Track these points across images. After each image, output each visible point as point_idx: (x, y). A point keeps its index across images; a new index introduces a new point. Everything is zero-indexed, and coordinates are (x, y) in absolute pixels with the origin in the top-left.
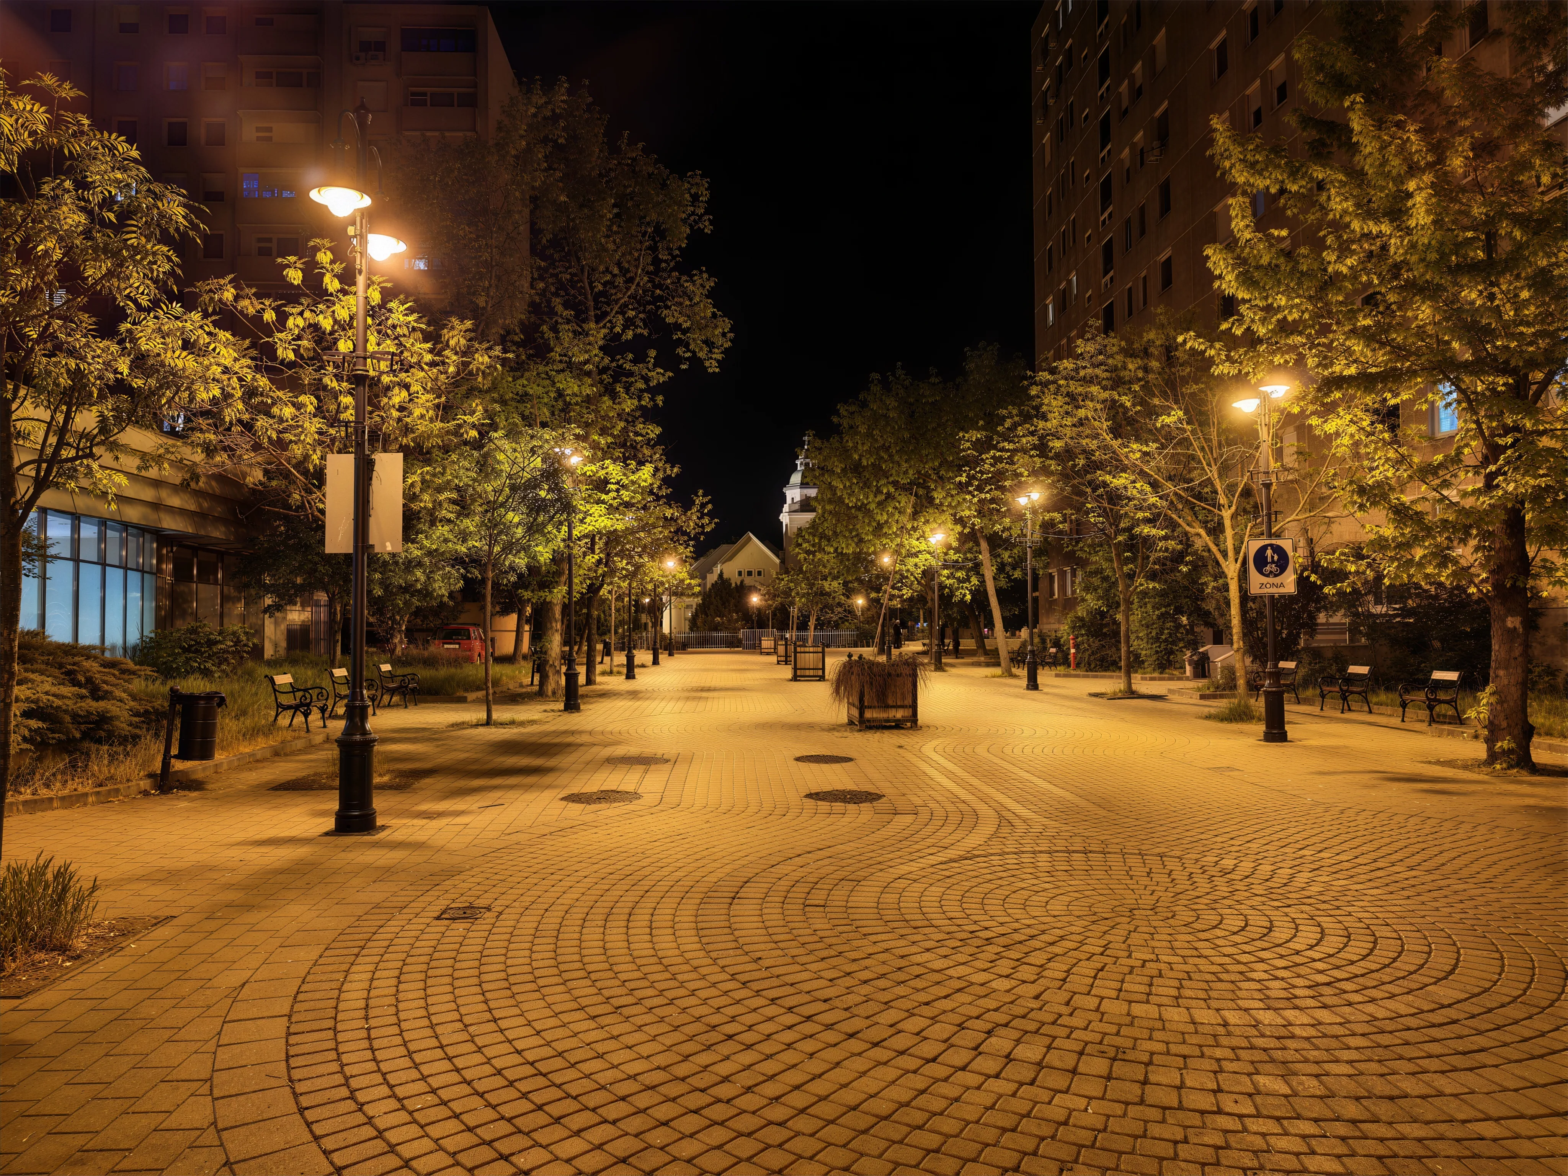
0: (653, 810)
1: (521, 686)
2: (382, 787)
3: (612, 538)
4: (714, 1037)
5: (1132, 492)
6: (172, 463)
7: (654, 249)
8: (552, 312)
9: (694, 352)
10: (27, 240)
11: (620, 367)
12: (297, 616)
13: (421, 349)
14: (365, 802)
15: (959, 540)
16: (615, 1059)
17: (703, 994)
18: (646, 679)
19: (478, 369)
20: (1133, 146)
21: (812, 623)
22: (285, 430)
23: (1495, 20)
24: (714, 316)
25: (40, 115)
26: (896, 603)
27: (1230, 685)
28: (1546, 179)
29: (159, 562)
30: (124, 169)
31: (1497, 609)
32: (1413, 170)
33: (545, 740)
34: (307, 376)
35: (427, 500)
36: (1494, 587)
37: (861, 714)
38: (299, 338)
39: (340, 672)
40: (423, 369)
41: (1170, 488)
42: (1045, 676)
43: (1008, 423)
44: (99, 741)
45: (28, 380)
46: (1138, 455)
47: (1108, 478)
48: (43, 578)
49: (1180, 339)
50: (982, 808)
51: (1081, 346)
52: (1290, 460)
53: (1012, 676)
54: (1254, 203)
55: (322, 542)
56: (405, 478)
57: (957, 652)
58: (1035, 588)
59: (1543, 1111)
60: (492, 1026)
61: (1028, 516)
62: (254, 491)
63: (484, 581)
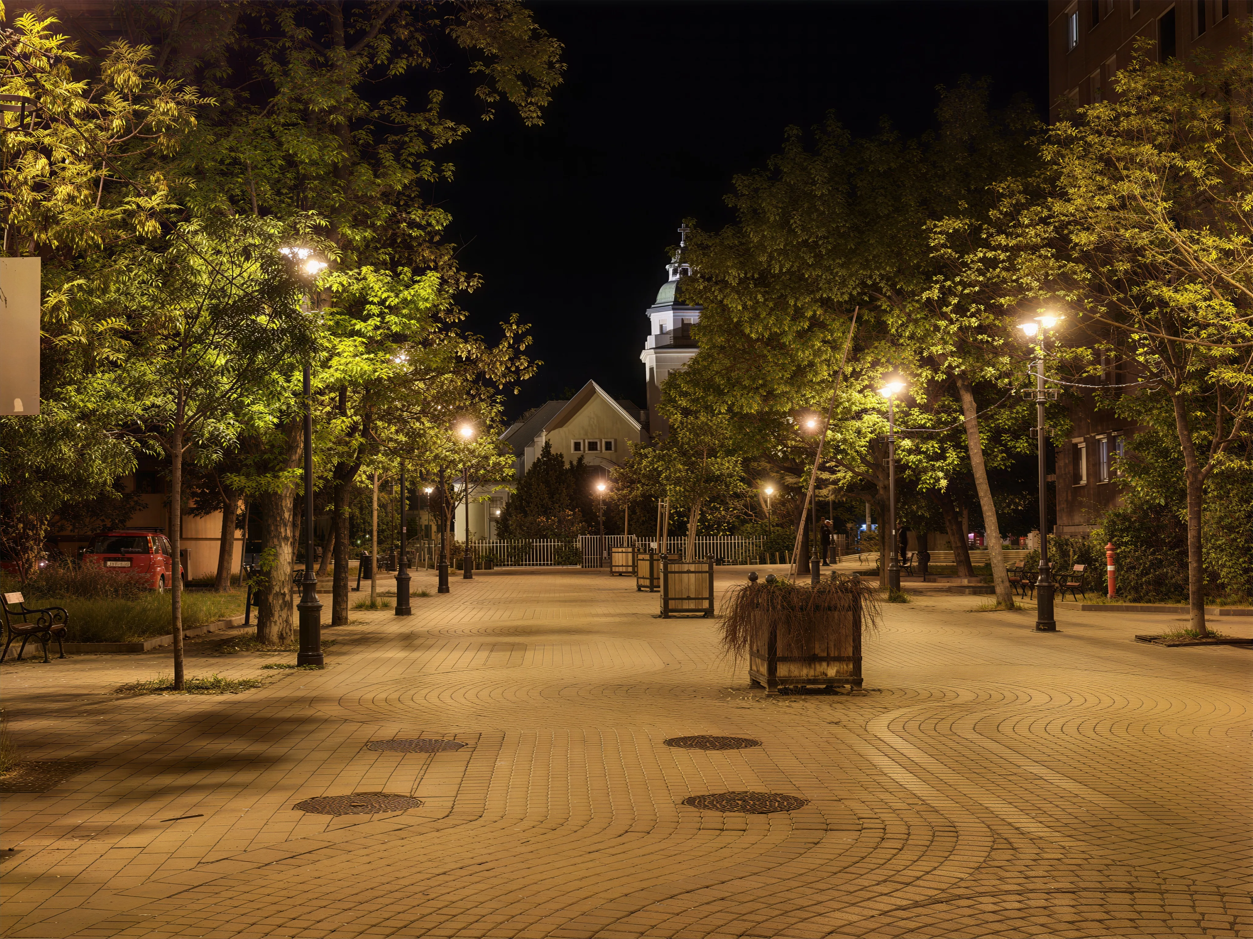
0: (439, 824)
1: (230, 626)
3: (373, 391)
5: (1203, 313)
8: (277, 32)
9: (503, 95)
11: (385, 118)
13: (66, 93)
15: (927, 392)
18: (428, 615)
19: (159, 122)
21: (693, 526)
24: (535, 36)
26: (828, 494)
33: (267, 713)
35: (79, 331)
37: (772, 670)
40: (72, 124)
42: (1066, 610)
43: (1005, 206)
46: (1214, 255)
47: (1167, 292)
51: (1123, 81)
53: (1011, 607)
56: (44, 295)
57: (926, 572)
58: (1050, 468)
61: (1040, 352)
63: (169, 460)
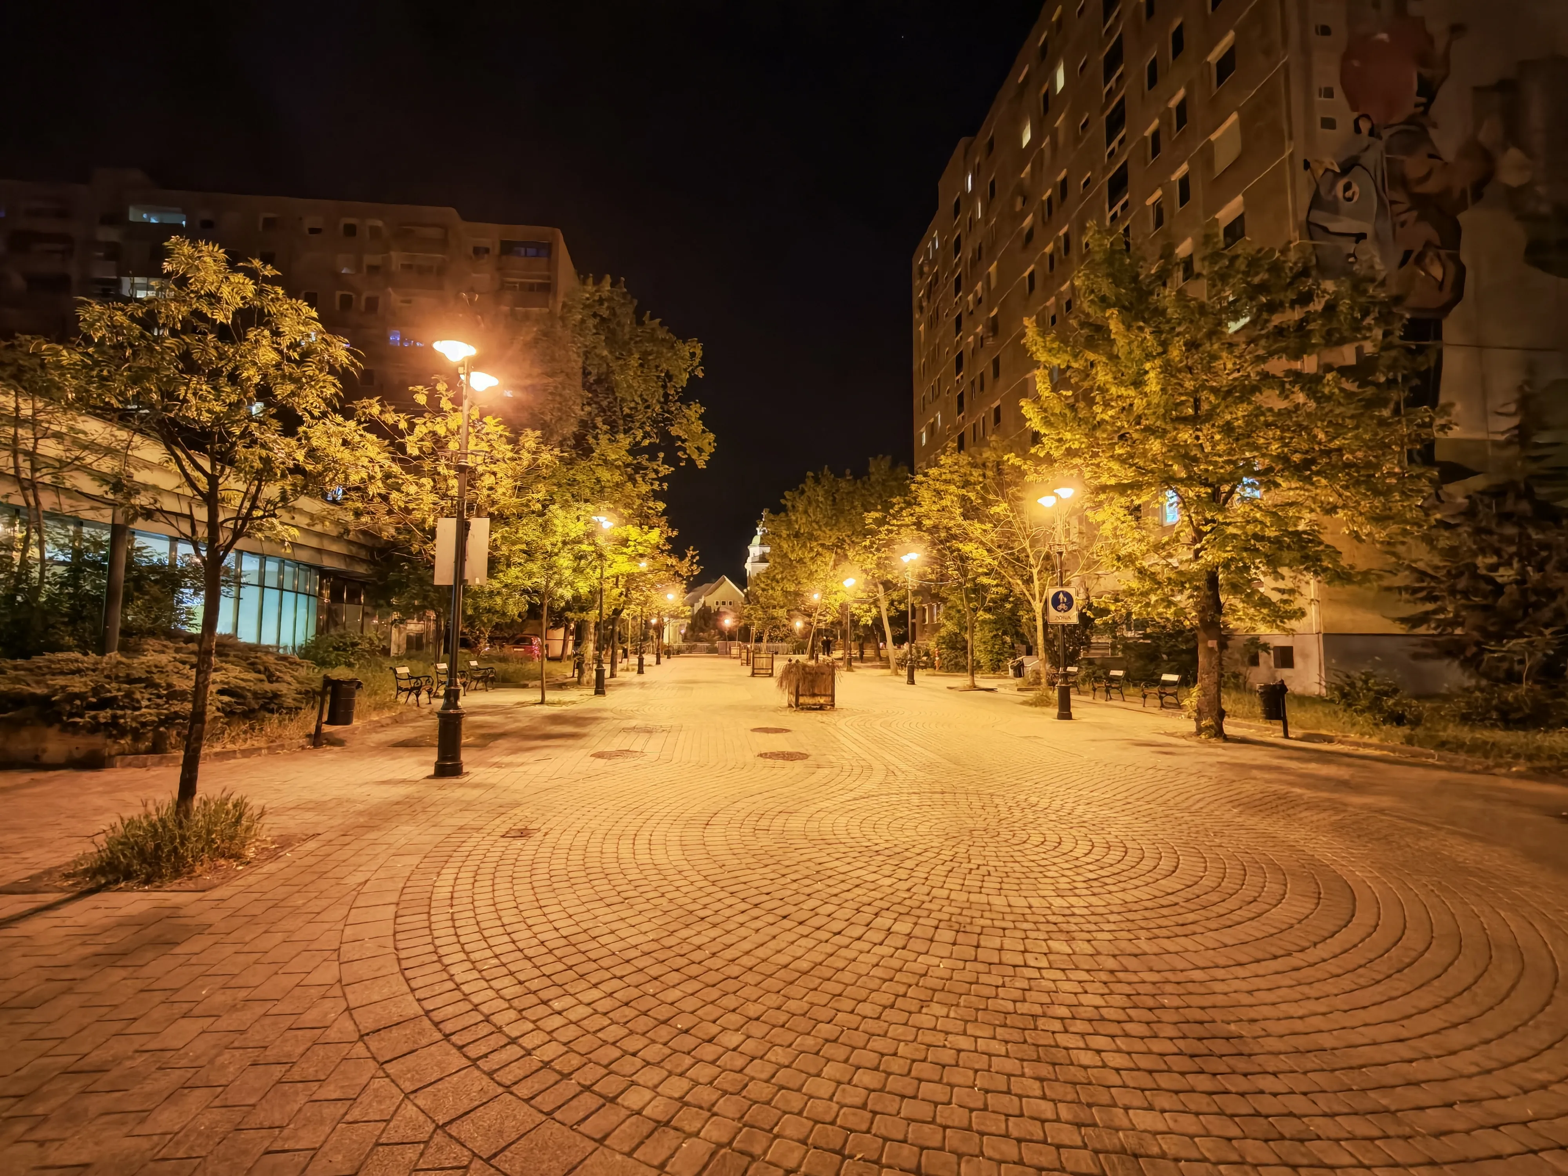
0: (653, 764)
2: (468, 746)
3: (631, 578)
4: (691, 919)
5: (975, 554)
6: (332, 522)
7: (664, 387)
8: (595, 427)
9: (689, 455)
10: (236, 368)
11: (639, 463)
12: (414, 627)
13: (504, 449)
14: (456, 756)
15: (864, 584)
16: (622, 933)
17: (684, 890)
18: (652, 673)
19: (543, 463)
20: (976, 335)
21: (765, 638)
22: (410, 501)
23: (1197, 267)
24: (704, 431)
25: (250, 288)
26: (822, 626)
27: (1037, 682)
28: (1230, 366)
29: (321, 588)
30: (305, 324)
31: (1201, 635)
32: (1149, 357)
33: (581, 715)
34: (427, 465)
35: (505, 550)
36: (1201, 621)
37: (797, 699)
38: (422, 440)
39: (443, 666)
40: (506, 463)
41: (1000, 553)
42: (918, 675)
43: (896, 508)
44: (272, 711)
45: (232, 463)
46: (979, 531)
47: (961, 546)
48: (238, 599)
49: (1005, 458)
50: (877, 765)
51: (943, 459)
52: (1074, 537)
53: (897, 674)
54: (1051, 374)
55: (433, 577)
56: (490, 534)
57: (862, 659)
58: (913, 617)
59: (1232, 962)
60: (539, 912)
61: (910, 569)
62: (388, 542)
63: (542, 605)
